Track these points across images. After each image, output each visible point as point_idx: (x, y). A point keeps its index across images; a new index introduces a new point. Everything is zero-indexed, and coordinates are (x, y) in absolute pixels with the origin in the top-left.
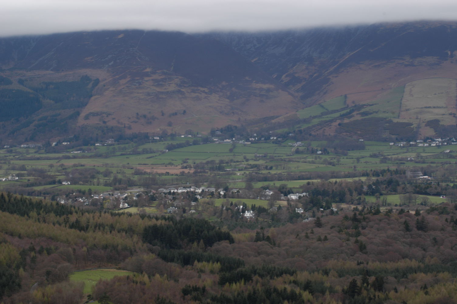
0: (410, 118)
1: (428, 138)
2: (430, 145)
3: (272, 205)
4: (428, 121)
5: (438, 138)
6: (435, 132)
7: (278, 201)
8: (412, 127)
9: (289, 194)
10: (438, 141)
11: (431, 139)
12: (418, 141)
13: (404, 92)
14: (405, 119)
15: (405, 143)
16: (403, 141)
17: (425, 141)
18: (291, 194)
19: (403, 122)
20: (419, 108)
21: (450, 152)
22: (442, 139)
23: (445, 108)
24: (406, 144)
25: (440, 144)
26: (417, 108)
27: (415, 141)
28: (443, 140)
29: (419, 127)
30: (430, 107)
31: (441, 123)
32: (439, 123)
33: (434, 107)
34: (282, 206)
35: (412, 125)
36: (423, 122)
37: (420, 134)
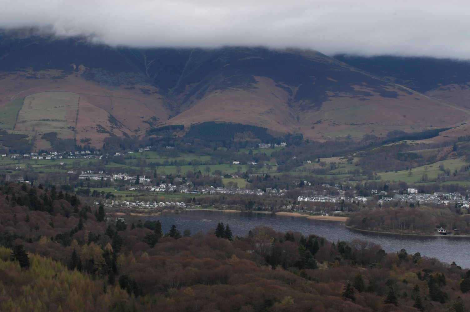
0: (26, 130)
1: (43, 151)
2: (45, 158)
4: (45, 134)
5: (54, 152)
6: (51, 145)
8: (27, 139)
10: (54, 154)
11: (46, 152)
12: (32, 154)
13: (23, 104)
14: (20, 131)
15: (18, 155)
16: (17, 153)
17: (40, 154)
19: (19, 133)
20: (36, 120)
21: (65, 164)
22: (58, 152)
23: (64, 121)
25: (56, 158)
26: (34, 120)
27: (30, 154)
28: (59, 154)
29: (34, 139)
30: (48, 120)
31: (58, 137)
33: (53, 120)
35: (28, 137)
36: (40, 135)
37: (35, 147)
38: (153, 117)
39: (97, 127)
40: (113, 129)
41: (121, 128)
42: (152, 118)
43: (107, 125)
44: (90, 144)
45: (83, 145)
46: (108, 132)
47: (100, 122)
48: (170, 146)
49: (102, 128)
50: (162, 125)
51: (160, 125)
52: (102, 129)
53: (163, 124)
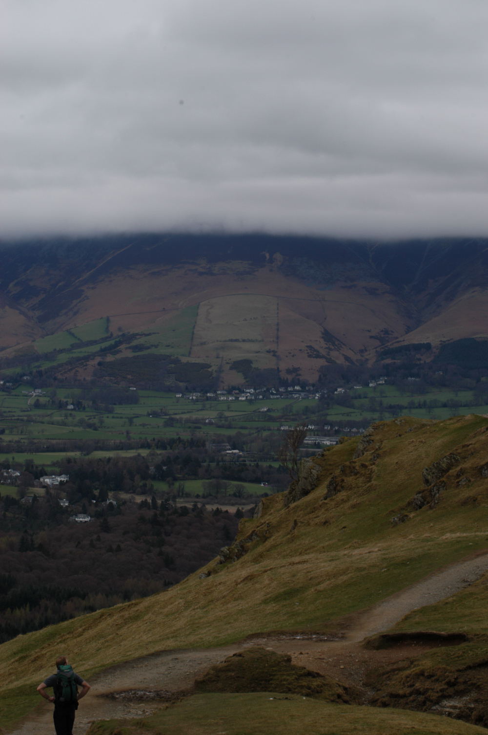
0: (207, 357)
1: (234, 388)
2: (237, 398)
3: (22, 495)
4: (235, 362)
5: (249, 389)
6: (245, 378)
7: (30, 488)
8: (210, 370)
9: (42, 476)
10: (249, 393)
11: (239, 389)
12: (219, 392)
13: (197, 314)
14: (199, 357)
15: (199, 394)
16: (196, 392)
17: (230, 392)
18: (45, 477)
19: (197, 362)
20: (221, 341)
21: (269, 410)
22: (255, 389)
23: (260, 341)
24: (200, 396)
25: (253, 398)
26: (217, 341)
27: (215, 392)
28: (257, 391)
29: (220, 370)
30: (237, 340)
31: (253, 366)
32: (251, 365)
33: (244, 341)
34: (37, 495)
35: (210, 367)
36: (228, 363)
37: (222, 382)
38: (384, 330)
39: (307, 350)
40: (330, 352)
41: (340, 349)
42: (382, 331)
43: (321, 345)
44: (300, 375)
45: (290, 378)
46: (323, 357)
47: (311, 341)
48: (414, 377)
49: (315, 350)
50: (398, 342)
51: (396, 342)
52: (315, 353)
53: (401, 341)
